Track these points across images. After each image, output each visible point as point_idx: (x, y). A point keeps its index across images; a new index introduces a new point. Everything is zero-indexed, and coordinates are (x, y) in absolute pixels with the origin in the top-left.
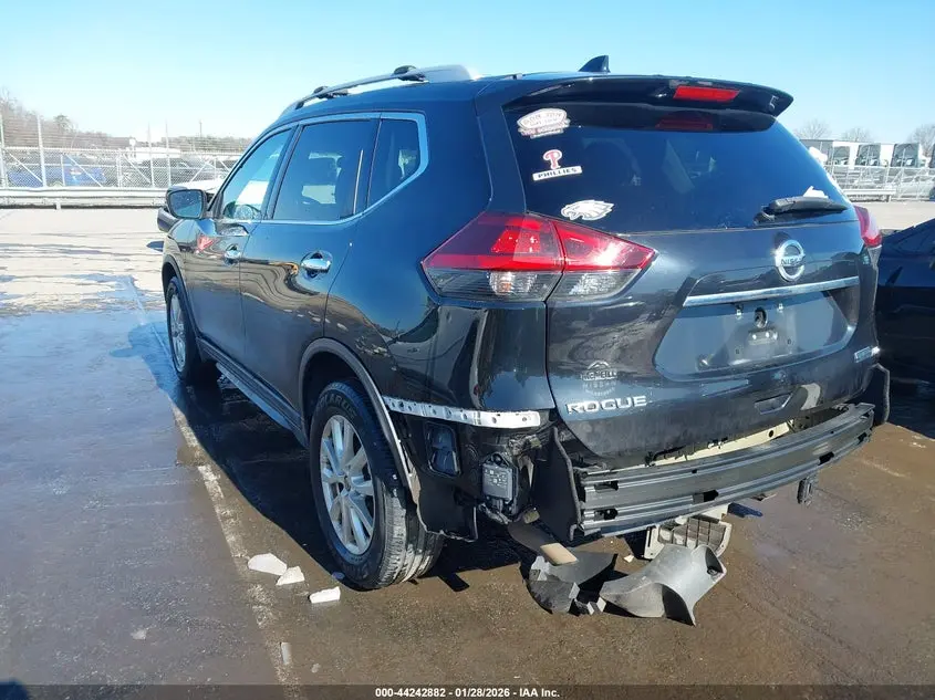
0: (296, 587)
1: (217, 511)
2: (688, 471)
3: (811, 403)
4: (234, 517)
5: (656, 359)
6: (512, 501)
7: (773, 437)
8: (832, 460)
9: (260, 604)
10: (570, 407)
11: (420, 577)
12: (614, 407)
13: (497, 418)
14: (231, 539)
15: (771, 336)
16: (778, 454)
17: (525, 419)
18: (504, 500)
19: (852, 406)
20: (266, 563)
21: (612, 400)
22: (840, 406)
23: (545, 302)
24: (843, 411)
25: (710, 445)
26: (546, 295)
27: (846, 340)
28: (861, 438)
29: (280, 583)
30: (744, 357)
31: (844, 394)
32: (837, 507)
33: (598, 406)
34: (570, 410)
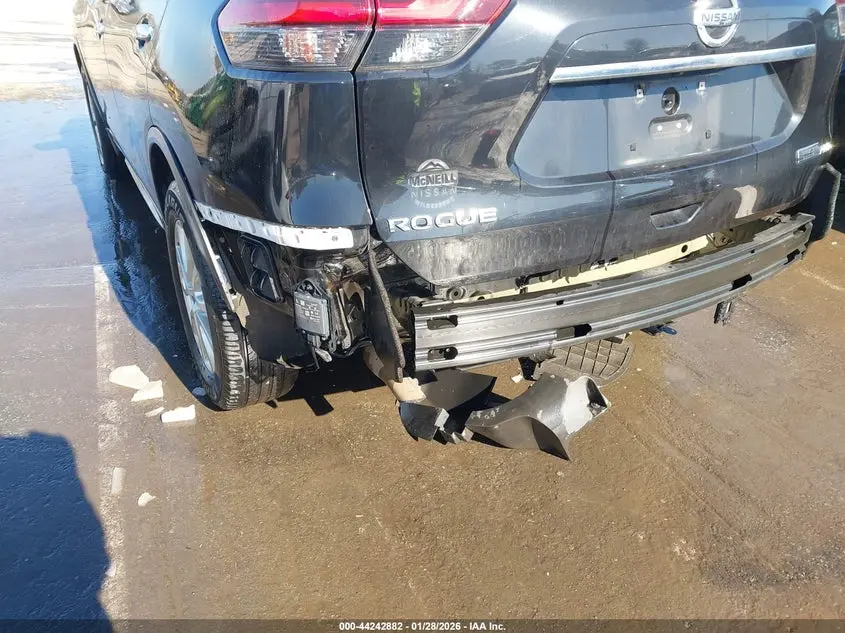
0: (152, 404)
1: (98, 316)
2: (552, 302)
3: (745, 210)
4: (113, 323)
5: (516, 157)
6: (330, 337)
7: (686, 253)
8: (749, 284)
9: (108, 422)
10: (392, 222)
11: (279, 400)
12: (452, 223)
13: (300, 235)
14: (101, 348)
15: (684, 126)
16: (677, 279)
17: (335, 238)
18: (321, 337)
19: (786, 218)
20: (129, 376)
21: (450, 214)
22: (773, 217)
23: (353, 72)
24: (774, 223)
25: (593, 267)
26: (354, 61)
27: (788, 132)
28: (791, 257)
29: (136, 398)
30: (640, 155)
31: (778, 202)
32: (762, 325)
33: (430, 222)
34: (392, 226)
